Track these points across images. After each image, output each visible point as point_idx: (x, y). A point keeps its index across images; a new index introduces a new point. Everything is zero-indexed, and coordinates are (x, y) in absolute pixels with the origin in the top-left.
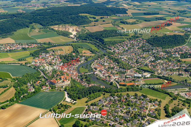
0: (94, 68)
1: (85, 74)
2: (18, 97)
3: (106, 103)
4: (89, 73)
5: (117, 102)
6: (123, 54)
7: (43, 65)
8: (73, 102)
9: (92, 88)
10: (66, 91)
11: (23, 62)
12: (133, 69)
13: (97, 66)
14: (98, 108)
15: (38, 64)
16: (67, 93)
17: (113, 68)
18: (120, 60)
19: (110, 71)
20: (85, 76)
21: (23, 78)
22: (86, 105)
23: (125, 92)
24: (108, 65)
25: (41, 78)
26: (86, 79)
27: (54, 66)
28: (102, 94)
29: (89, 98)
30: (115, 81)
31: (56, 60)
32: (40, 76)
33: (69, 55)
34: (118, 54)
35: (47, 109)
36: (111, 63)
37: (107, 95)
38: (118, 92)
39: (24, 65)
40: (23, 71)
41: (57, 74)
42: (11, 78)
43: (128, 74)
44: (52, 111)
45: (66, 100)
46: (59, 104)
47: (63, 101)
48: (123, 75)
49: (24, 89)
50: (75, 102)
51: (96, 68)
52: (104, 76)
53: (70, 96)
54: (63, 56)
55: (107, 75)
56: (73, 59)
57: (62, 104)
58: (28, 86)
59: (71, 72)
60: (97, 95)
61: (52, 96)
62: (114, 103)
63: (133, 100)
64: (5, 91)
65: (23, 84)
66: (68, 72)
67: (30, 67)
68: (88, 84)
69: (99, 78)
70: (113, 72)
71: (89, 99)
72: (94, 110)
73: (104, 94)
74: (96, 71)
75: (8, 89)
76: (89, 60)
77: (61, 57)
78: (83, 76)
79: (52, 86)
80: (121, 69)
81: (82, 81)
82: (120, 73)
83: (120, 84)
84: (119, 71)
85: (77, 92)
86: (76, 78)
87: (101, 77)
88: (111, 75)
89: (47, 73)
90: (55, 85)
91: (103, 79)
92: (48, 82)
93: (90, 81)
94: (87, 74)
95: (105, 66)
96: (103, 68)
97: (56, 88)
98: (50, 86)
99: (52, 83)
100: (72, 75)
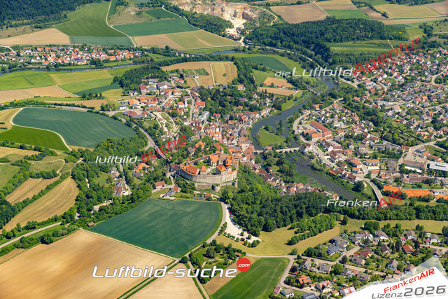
0: (303, 134)
1: (275, 152)
2: (84, 210)
3: (352, 252)
4: (288, 150)
5: (388, 252)
6: (389, 96)
7: (152, 115)
8: (248, 238)
9: (303, 200)
10: (226, 203)
11: (96, 104)
12: (423, 145)
13: (312, 129)
14: (329, 265)
15: (139, 112)
16: (228, 208)
17: (361, 138)
18: (381, 115)
19: (352, 147)
20: (275, 157)
21: (98, 151)
22: (291, 254)
23: (410, 220)
24: (343, 126)
26: (278, 168)
27: (185, 120)
28: (337, 220)
29: (296, 229)
30: (368, 180)
31: (189, 103)
32: (146, 149)
33: (228, 91)
34: (376, 94)
35: (171, 253)
36: (353, 121)
37: (354, 225)
38: (386, 219)
39: (98, 113)
40: (97, 129)
41: (197, 146)
42: (64, 148)
43: (410, 162)
44: (189, 263)
45: (227, 231)
46: (209, 241)
47: (217, 233)
48: (392, 162)
49: (101, 186)
50: (254, 239)
51: (307, 134)
52: (333, 162)
53: (238, 220)
54: (209, 91)
55: (343, 158)
56: (237, 104)
57: (218, 243)
58: (112, 176)
59: (235, 142)
60: (324, 224)
61: (185, 214)
62: (376, 253)
63: (438, 248)
64: (48, 188)
65: (98, 170)
66: (225, 141)
67: (114, 118)
68: (285, 182)
69: (318, 168)
70: (362, 152)
71: (296, 233)
72: (317, 271)
73: (344, 223)
74: (309, 145)
75: (56, 183)
76: (286, 106)
77: (203, 94)
78: (271, 158)
79: (182, 182)
80: (385, 143)
81: (268, 172)
82: (384, 155)
83: (384, 190)
84: (379, 149)
85: (258, 208)
86: (249, 160)
87: (324, 164)
88: (356, 160)
89: (164, 140)
90: (191, 180)
91: (332, 172)
92: (170, 171)
93: (290, 175)
94: (281, 150)
95: (335, 131)
96: (329, 135)
97: (196, 190)
98: (178, 184)
99: (183, 175)
100: (237, 152)
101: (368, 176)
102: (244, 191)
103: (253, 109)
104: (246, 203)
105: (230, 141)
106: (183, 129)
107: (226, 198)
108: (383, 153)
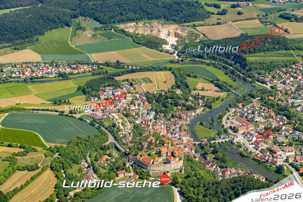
0: (231, 127)
1: (210, 143)
2: (62, 196)
4: (220, 141)
6: (297, 95)
7: (111, 116)
9: (239, 183)
13: (238, 123)
15: (99, 114)
16: (179, 191)
17: (278, 130)
18: (292, 110)
19: (271, 137)
20: (210, 147)
21: (70, 147)
24: (263, 120)
25: (108, 149)
26: (214, 156)
27: (136, 119)
30: (287, 164)
31: (139, 105)
32: (107, 143)
33: (169, 95)
34: (286, 94)
36: (270, 116)
39: (67, 115)
40: (68, 129)
42: (43, 145)
49: (74, 175)
51: (234, 127)
52: (257, 150)
54: (153, 95)
55: (265, 146)
56: (176, 105)
58: (82, 167)
59: (177, 135)
61: (144, 197)
64: (32, 179)
65: (71, 162)
66: (169, 135)
67: (81, 119)
68: (220, 167)
69: (246, 155)
70: (279, 141)
75: (39, 174)
76: (216, 105)
77: (149, 97)
78: (207, 148)
79: (139, 170)
80: (297, 133)
81: (206, 160)
82: (297, 143)
83: (301, 172)
84: (293, 138)
85: (202, 190)
86: (190, 151)
87: (250, 152)
88: (276, 148)
89: (121, 136)
90: (147, 169)
91: (257, 158)
92: (129, 161)
93: (224, 161)
94: (214, 141)
95: (257, 124)
96: (251, 128)
97: (151, 177)
98: (136, 172)
99: (140, 164)
100: (180, 144)
101: (287, 160)
102: (190, 177)
103: (189, 108)
104: (192, 187)
105: (173, 135)
106: (136, 127)
107: (176, 183)
108: (296, 141)
